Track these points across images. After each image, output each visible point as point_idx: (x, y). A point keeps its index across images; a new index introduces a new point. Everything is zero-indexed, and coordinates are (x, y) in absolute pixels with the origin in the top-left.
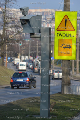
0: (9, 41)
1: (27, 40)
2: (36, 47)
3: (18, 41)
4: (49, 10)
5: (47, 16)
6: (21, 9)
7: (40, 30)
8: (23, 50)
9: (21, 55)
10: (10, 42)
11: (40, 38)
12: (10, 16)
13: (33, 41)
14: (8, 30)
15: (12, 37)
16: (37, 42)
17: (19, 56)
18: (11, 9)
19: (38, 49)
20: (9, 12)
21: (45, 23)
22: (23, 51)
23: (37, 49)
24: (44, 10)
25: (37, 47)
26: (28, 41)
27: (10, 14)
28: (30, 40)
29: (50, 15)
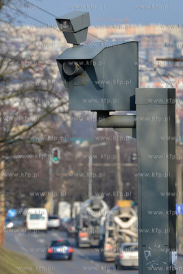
0: (10, 146)
1: (78, 142)
2: (115, 168)
3: (45, 146)
4: (158, 29)
5: (152, 52)
6: (60, 21)
7: (133, 99)
8: (66, 178)
9: (58, 199)
10: (16, 149)
11: (134, 127)
12: (14, 54)
13: (104, 144)
14: (9, 107)
15: (24, 131)
16: (118, 148)
17: (50, 204)
18: (18, 27)
19: (123, 175)
20: (12, 40)
21: (147, 78)
22: (65, 182)
23: (119, 176)
24: (141, 30)
25: (119, 168)
26: (85, 144)
27: (13, 47)
28: (90, 144)
29: (165, 49)
